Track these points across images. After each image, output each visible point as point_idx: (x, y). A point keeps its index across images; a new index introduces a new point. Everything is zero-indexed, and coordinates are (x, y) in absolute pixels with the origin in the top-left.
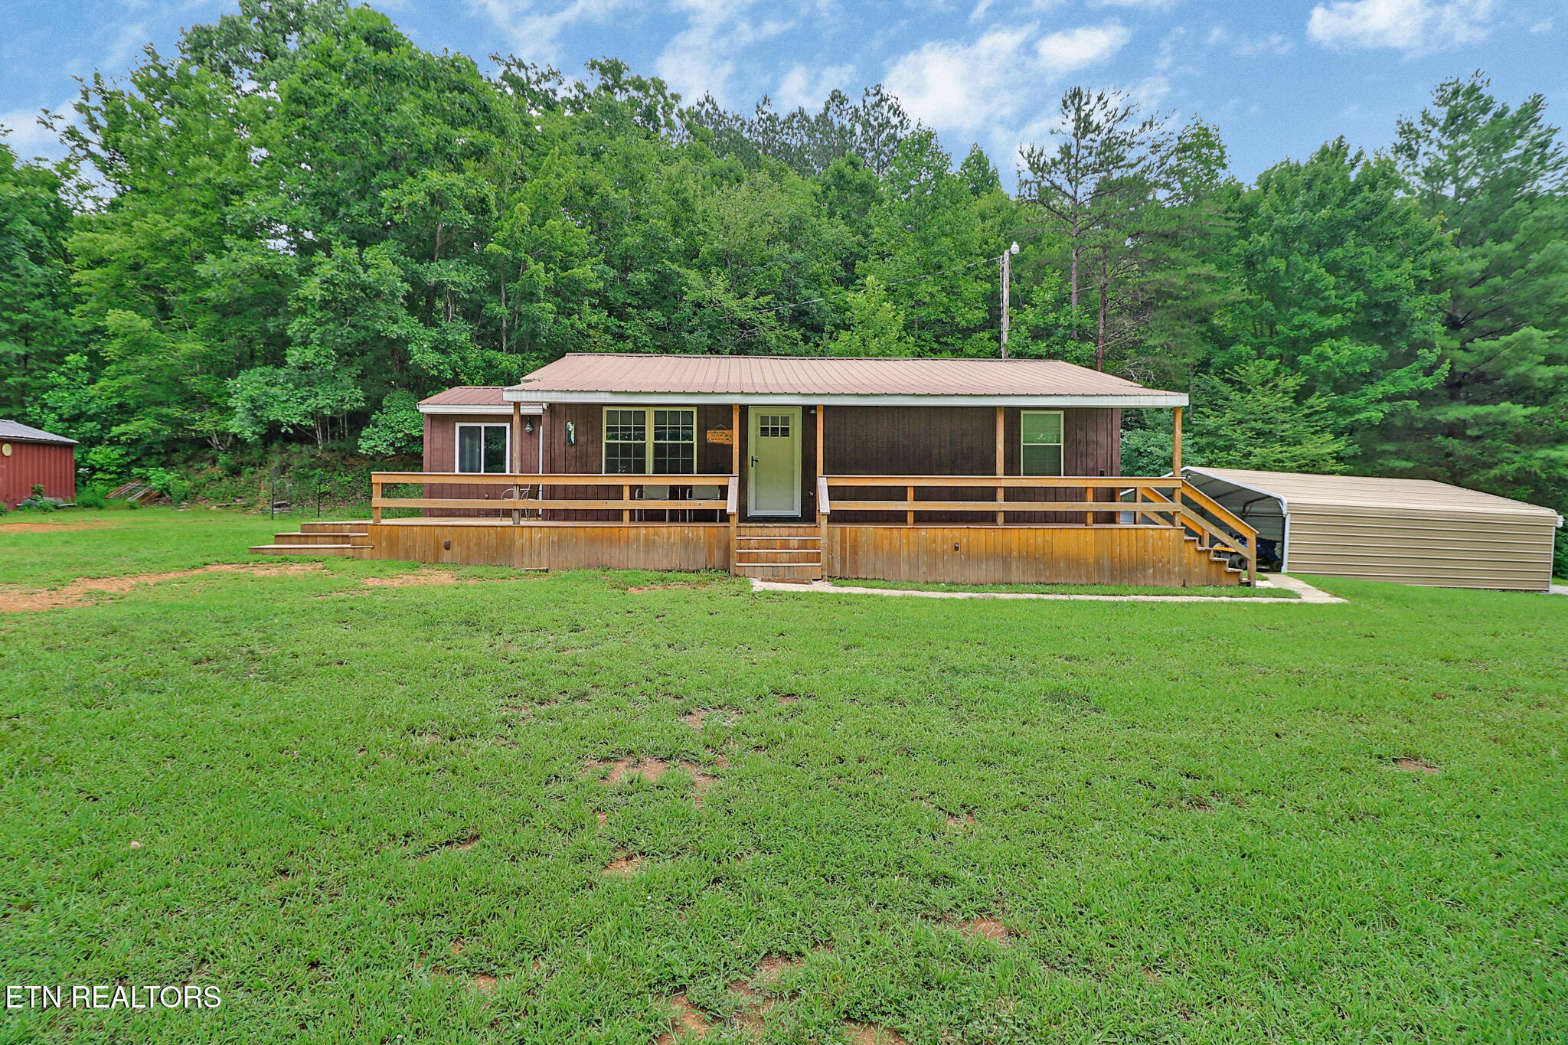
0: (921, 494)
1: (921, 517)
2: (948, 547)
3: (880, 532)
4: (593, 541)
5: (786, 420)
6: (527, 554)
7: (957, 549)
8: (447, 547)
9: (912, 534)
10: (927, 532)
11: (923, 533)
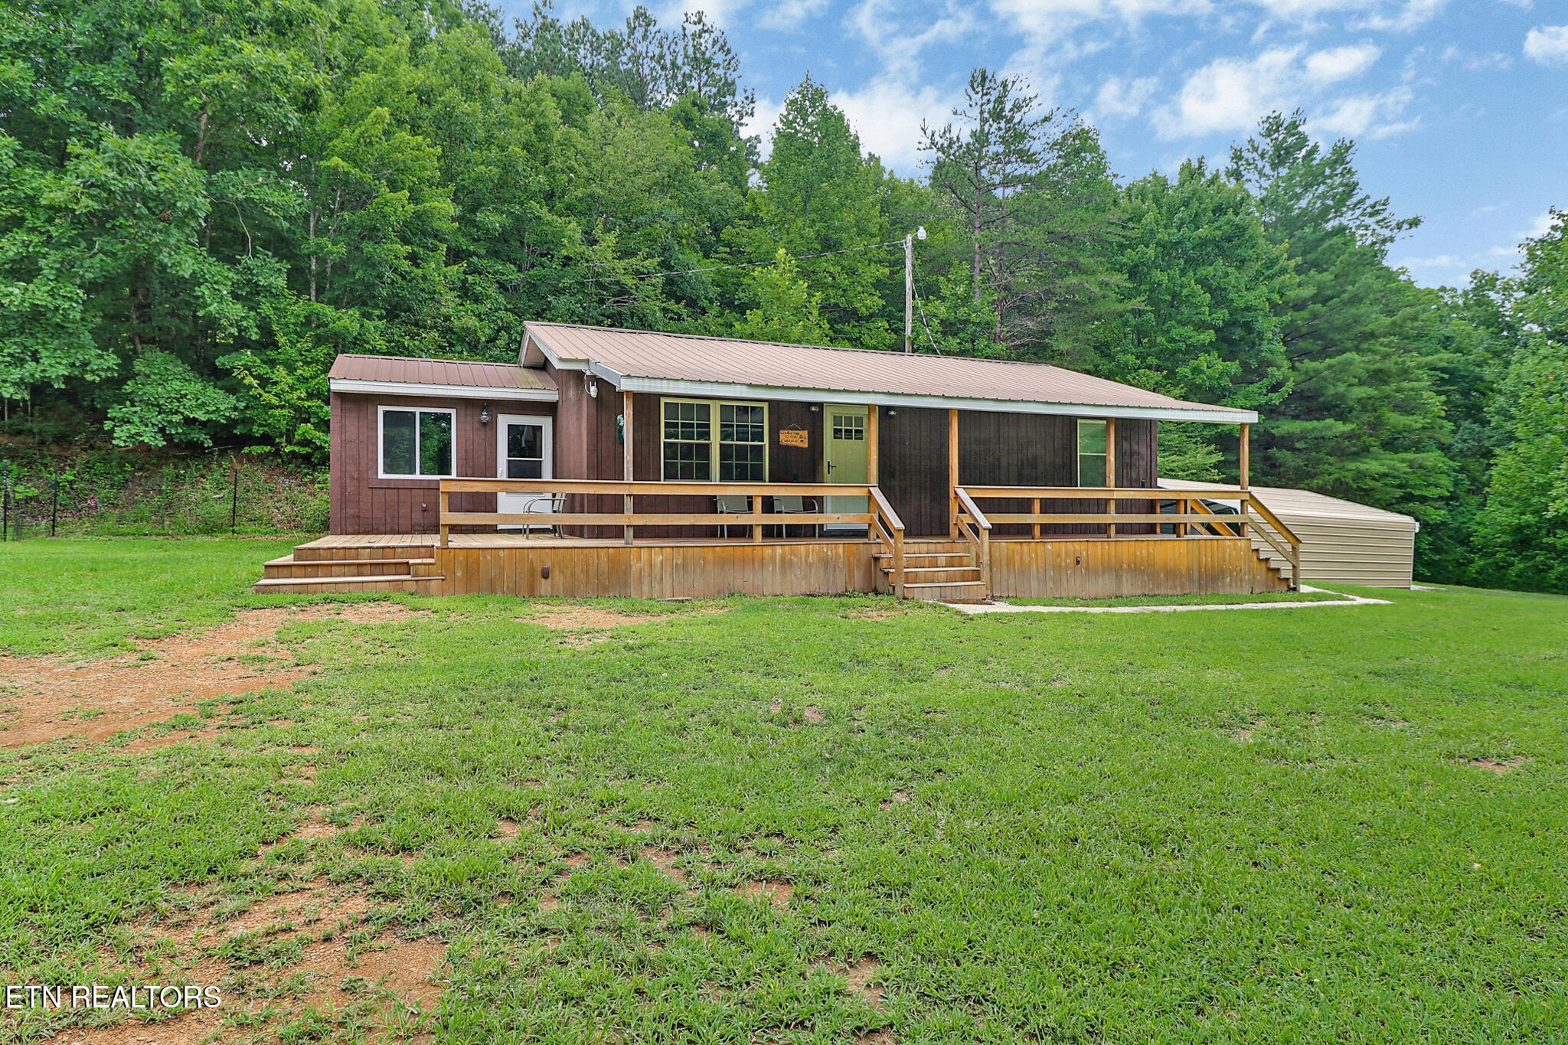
0: (1048, 506)
1: (1048, 530)
2: (1070, 561)
3: (1012, 546)
4: (723, 563)
5: (859, 421)
6: (646, 581)
7: (1078, 562)
8: (546, 575)
9: (1040, 547)
10: (1054, 546)
11: (1049, 546)
